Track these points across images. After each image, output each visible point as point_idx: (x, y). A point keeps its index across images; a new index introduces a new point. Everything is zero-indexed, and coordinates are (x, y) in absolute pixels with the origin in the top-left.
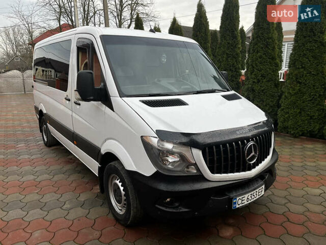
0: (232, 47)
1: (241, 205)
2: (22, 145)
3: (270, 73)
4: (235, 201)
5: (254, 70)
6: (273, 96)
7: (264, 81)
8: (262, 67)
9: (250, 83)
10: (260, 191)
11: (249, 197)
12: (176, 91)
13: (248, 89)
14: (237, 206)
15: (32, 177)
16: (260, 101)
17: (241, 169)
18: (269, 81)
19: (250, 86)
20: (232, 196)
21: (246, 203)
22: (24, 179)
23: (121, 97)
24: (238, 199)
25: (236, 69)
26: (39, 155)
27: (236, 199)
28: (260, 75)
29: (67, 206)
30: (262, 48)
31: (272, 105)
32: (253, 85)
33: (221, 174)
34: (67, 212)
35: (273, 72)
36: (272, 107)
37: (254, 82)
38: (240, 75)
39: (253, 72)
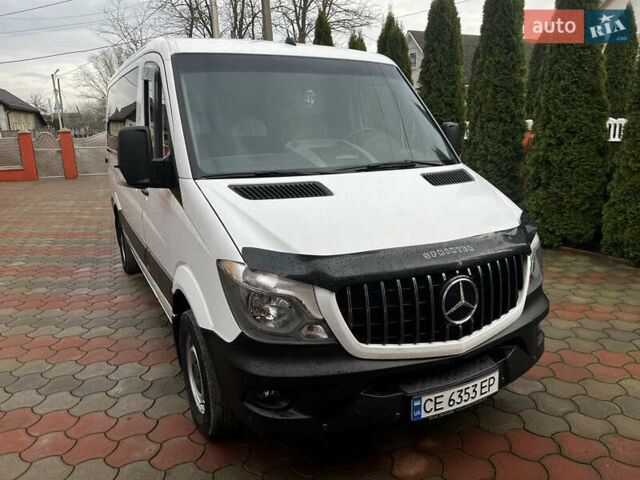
0: (506, 71)
1: (433, 413)
2: (86, 269)
3: (586, 125)
4: (417, 404)
5: (549, 118)
6: (592, 175)
7: (573, 141)
8: (568, 112)
9: (541, 147)
10: (486, 384)
11: (455, 397)
12: (322, 165)
13: (536, 160)
14: (424, 415)
15: (78, 330)
16: (563, 187)
17: (433, 335)
18: (583, 142)
19: (541, 153)
20: (410, 391)
21: (447, 409)
22: (65, 333)
23: (194, 179)
24: (424, 399)
25: (513, 117)
26: (107, 289)
27: (420, 399)
28: (565, 129)
29: (119, 389)
30: (569, 70)
31: (591, 194)
32: (546, 151)
33: (384, 344)
34: (114, 401)
35: (593, 122)
36: (589, 197)
37: (549, 145)
38: (524, 130)
39: (548, 123)
